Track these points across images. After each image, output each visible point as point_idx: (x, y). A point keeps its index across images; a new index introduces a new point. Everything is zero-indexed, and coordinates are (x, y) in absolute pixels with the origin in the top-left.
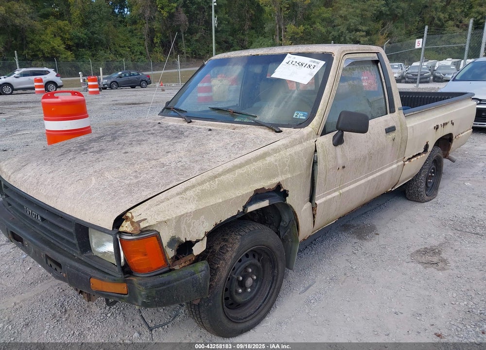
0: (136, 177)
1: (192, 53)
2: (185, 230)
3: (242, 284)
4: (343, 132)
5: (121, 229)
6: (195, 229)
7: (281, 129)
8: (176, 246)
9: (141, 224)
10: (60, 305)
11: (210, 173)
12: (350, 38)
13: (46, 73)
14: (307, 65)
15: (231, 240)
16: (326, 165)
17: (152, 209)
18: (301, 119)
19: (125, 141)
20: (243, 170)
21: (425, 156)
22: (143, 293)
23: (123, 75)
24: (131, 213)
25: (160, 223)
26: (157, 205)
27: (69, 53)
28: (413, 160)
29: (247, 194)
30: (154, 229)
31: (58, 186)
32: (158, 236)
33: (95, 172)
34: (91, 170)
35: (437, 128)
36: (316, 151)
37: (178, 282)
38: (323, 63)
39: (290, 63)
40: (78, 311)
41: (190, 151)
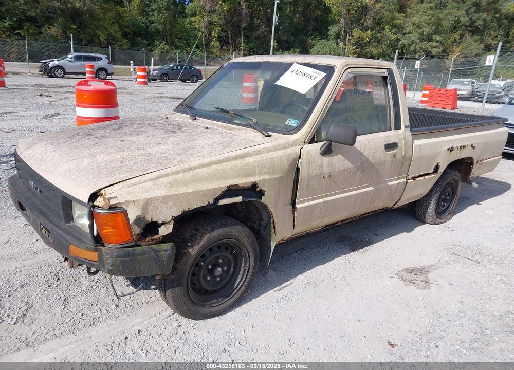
0: (122, 162)
1: (250, 51)
2: (152, 211)
3: (211, 272)
4: (331, 142)
5: (95, 203)
6: (162, 212)
7: (270, 133)
8: (143, 225)
9: (111, 201)
10: (54, 273)
11: (186, 166)
12: (421, 48)
13: (99, 59)
14: (309, 76)
15: (201, 230)
16: (309, 172)
17: (124, 190)
18: (293, 126)
19: (127, 131)
20: (219, 167)
21: (435, 177)
22: (109, 261)
23: (175, 68)
24: (105, 190)
25: (129, 202)
26: (129, 187)
27: (125, 41)
28: (419, 179)
29: (219, 188)
30: (123, 206)
31: (56, 163)
32: (125, 213)
33: (89, 154)
34: (87, 152)
35: (451, 150)
36: (300, 158)
37: (141, 257)
38: (324, 74)
39: (294, 72)
40: (69, 280)
41: (178, 144)
